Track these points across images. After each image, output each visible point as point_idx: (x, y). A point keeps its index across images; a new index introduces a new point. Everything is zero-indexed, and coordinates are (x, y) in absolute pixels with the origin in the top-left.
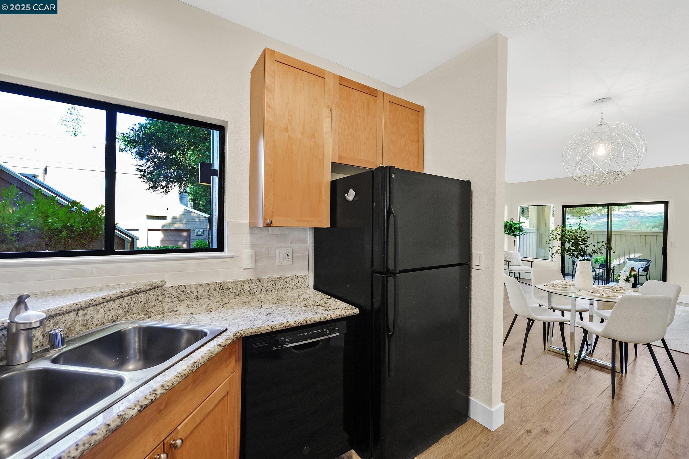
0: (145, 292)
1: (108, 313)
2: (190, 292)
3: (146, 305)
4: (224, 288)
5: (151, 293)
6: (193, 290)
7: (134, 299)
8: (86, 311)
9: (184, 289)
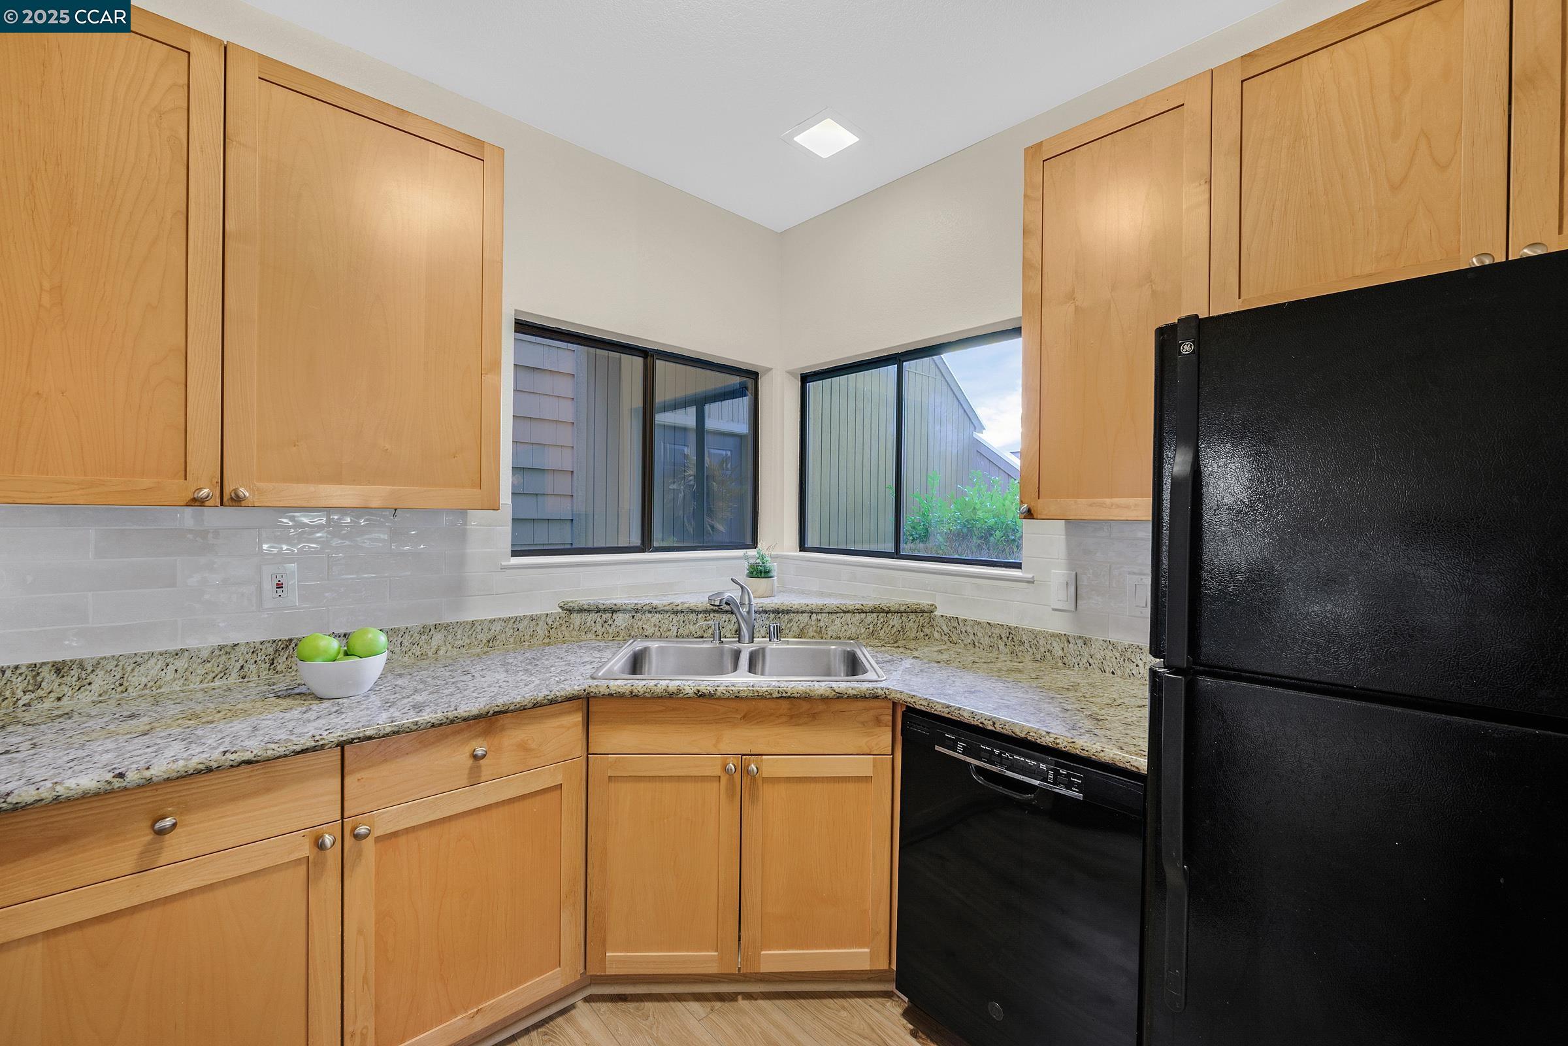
0: (899, 614)
1: (846, 627)
2: (964, 631)
3: (901, 633)
4: (1015, 639)
5: (910, 617)
6: (969, 629)
7: (882, 620)
8: (819, 617)
9: (956, 625)
